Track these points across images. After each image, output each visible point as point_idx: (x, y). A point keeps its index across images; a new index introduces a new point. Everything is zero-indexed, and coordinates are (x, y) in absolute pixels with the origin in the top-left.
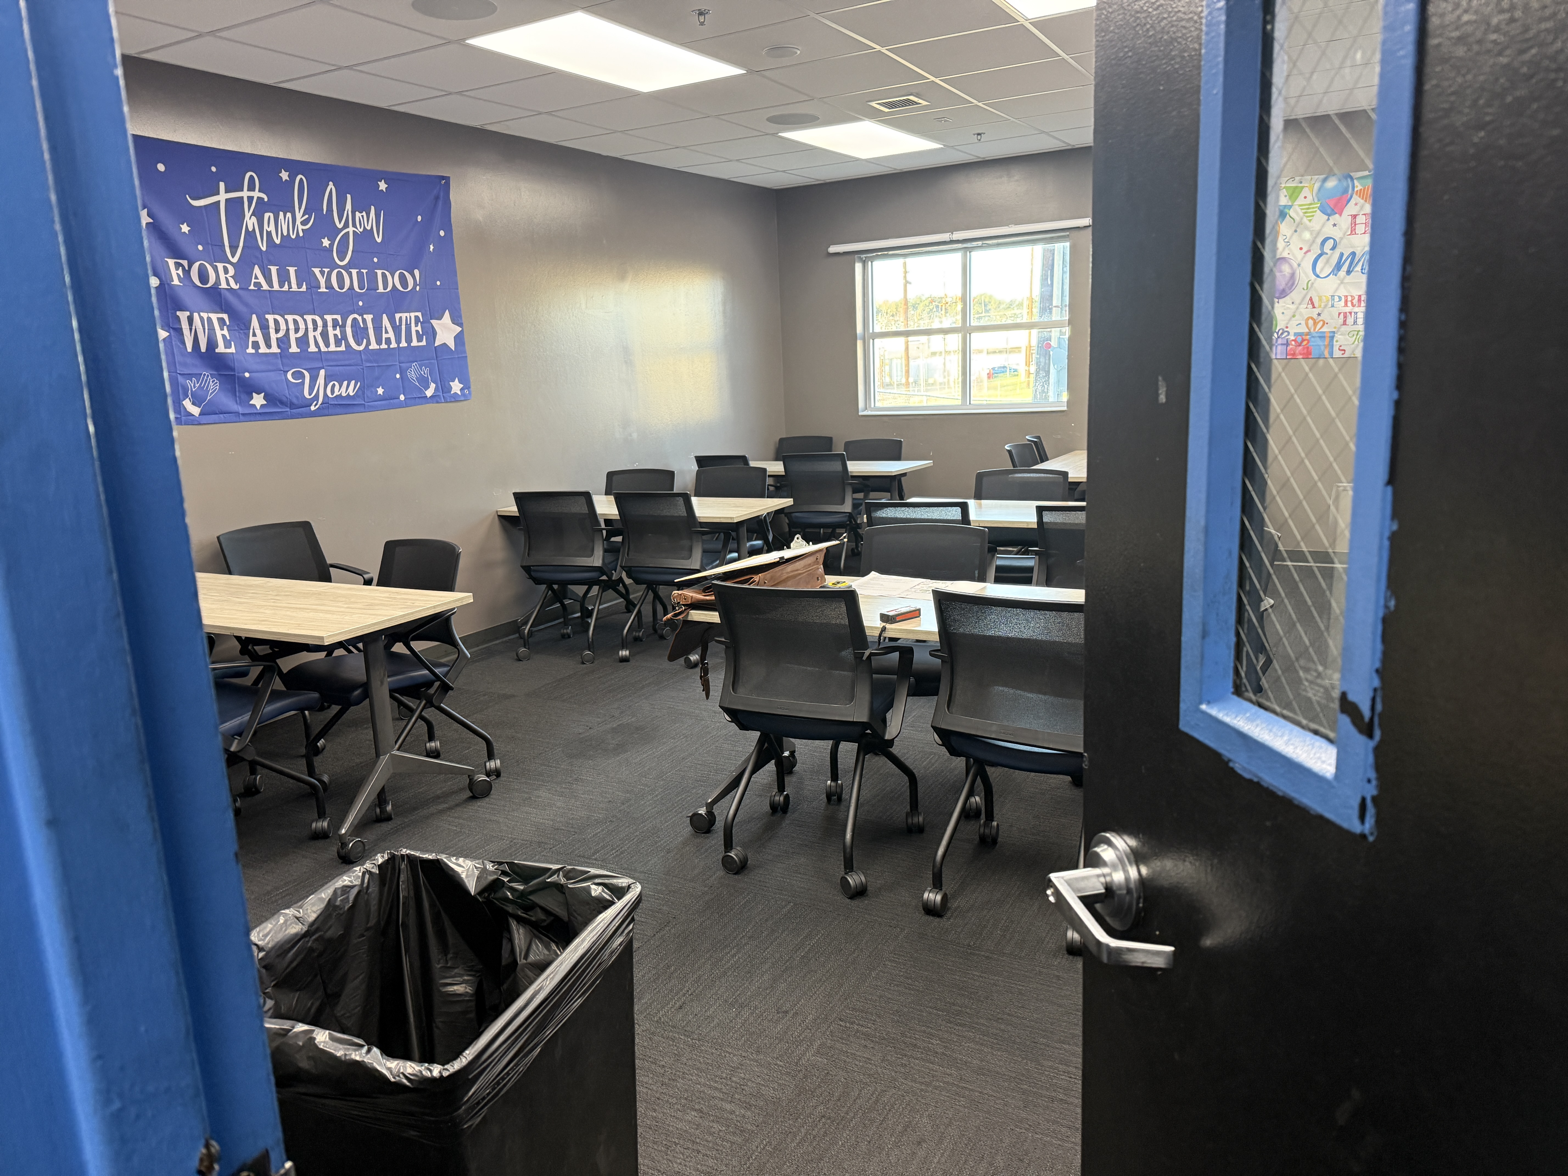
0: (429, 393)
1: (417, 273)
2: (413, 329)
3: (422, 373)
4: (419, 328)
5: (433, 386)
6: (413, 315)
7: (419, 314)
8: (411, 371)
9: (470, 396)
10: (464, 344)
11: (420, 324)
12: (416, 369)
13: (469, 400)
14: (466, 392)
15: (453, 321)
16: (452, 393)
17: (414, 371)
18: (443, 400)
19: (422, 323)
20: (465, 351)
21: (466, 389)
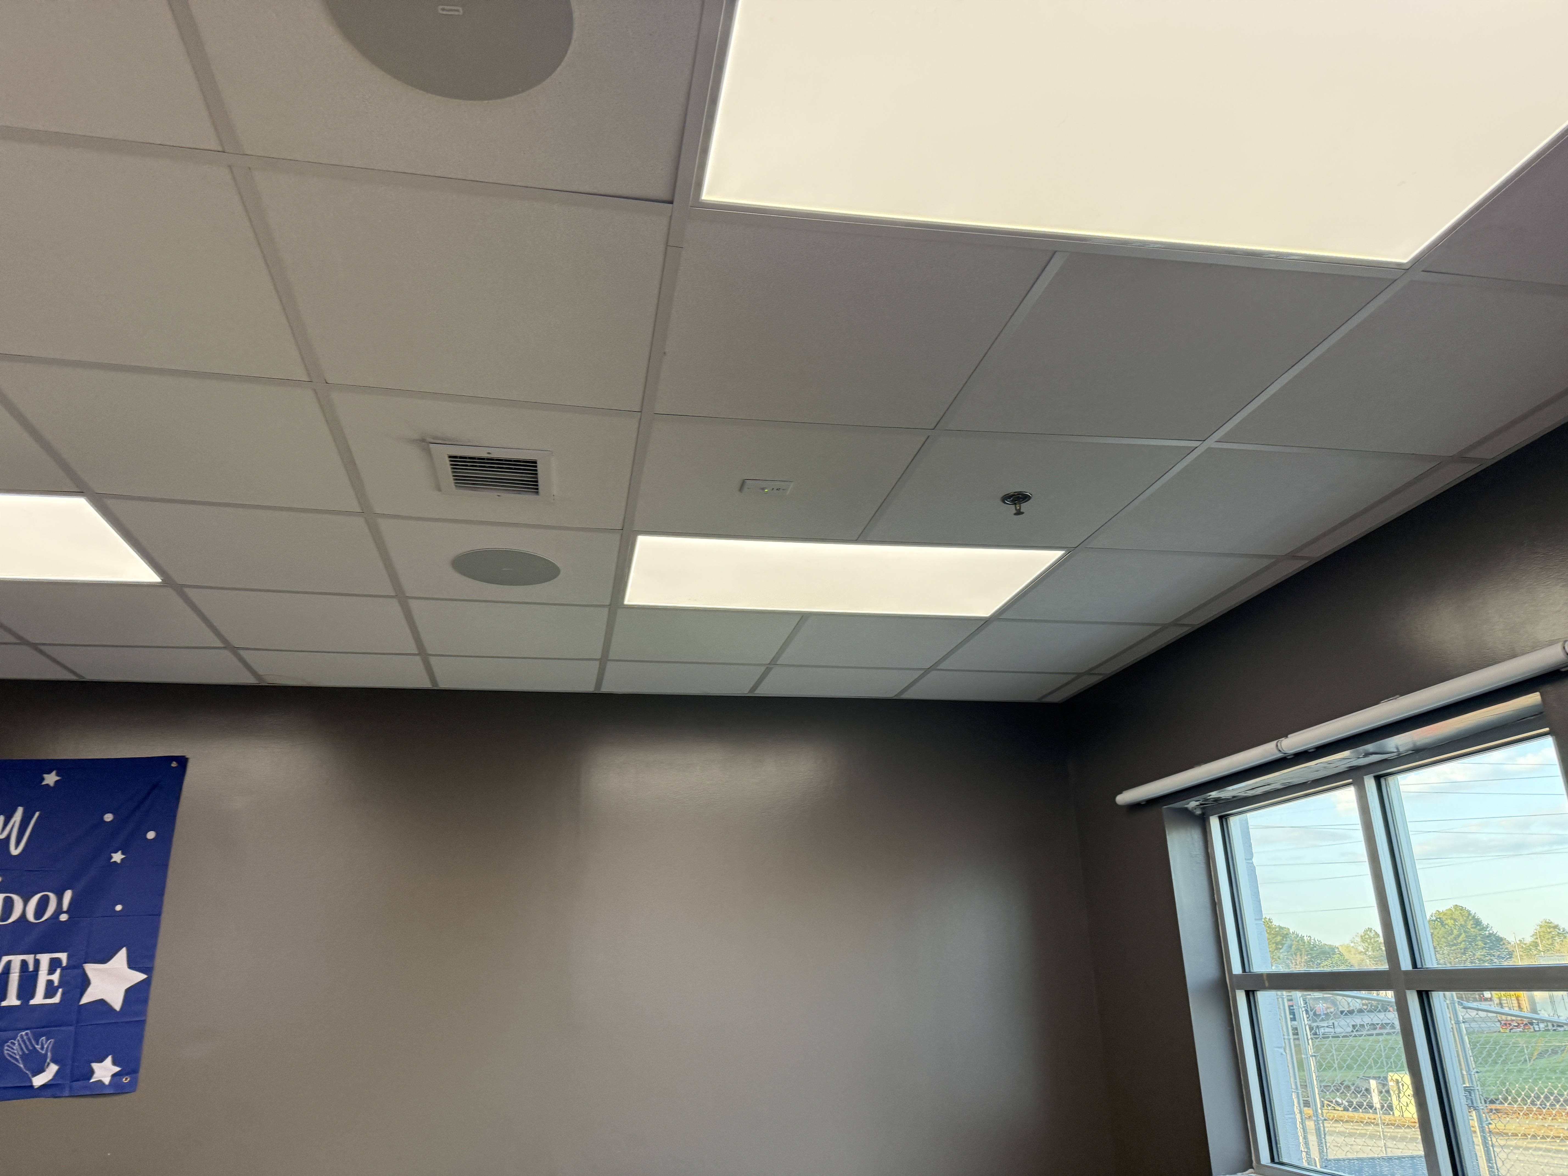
0: (38, 1081)
1: (68, 896)
2: (43, 977)
3: (38, 1047)
4: (56, 977)
5: (53, 1069)
6: (45, 959)
7: (63, 956)
8: (14, 1044)
9: (131, 1087)
10: (145, 1001)
11: (58, 971)
12: (24, 1041)
13: (128, 1094)
14: (126, 1080)
15: (132, 964)
16: (91, 1081)
17: (19, 1044)
18: (67, 1093)
19: (63, 969)
20: (144, 1012)
21: (127, 1074)
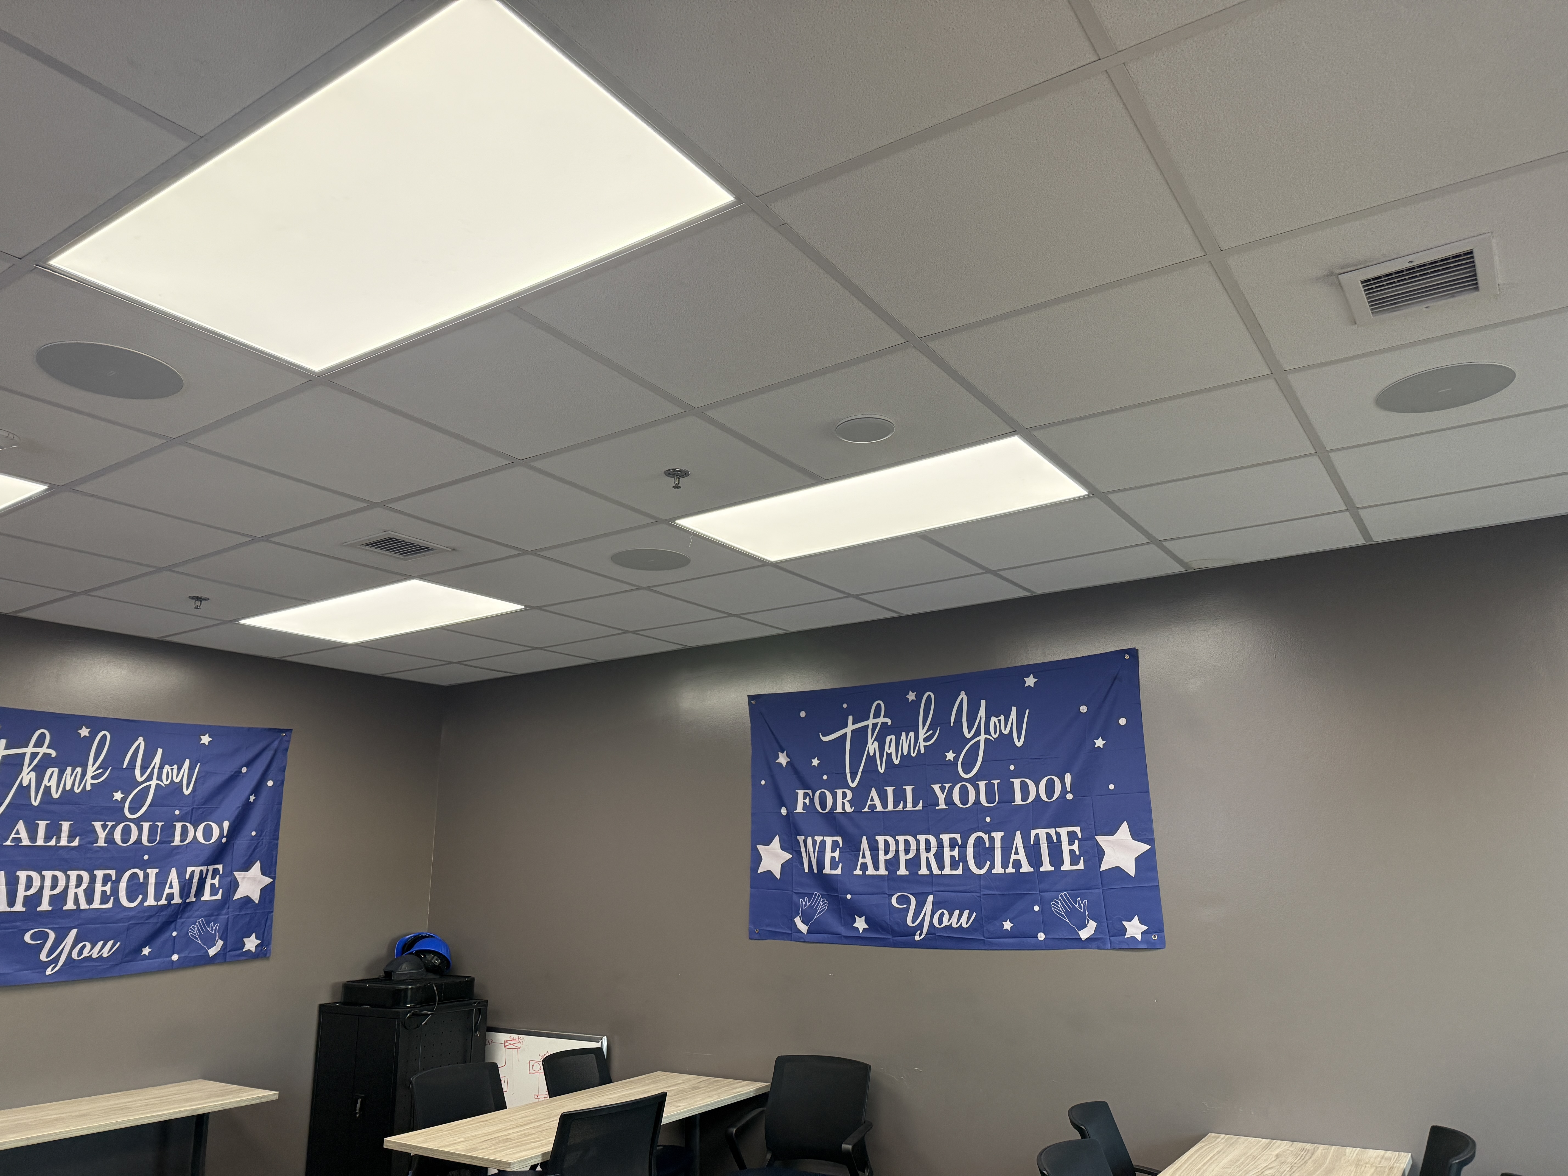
0: (1084, 934)
2: (1066, 848)
3: (1077, 906)
4: (1075, 847)
5: (1092, 925)
7: (1077, 829)
8: (1058, 903)
9: (1161, 944)
10: (1154, 868)
11: (1076, 841)
12: (1064, 900)
13: (1159, 950)
14: (1155, 937)
15: (1136, 835)
16: (1126, 937)
17: (1062, 903)
18: (1109, 946)
19: (1079, 840)
20: (1156, 879)
21: (1155, 933)
